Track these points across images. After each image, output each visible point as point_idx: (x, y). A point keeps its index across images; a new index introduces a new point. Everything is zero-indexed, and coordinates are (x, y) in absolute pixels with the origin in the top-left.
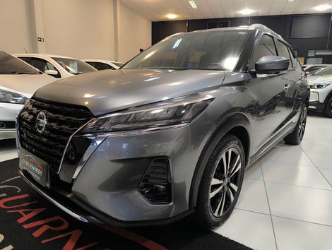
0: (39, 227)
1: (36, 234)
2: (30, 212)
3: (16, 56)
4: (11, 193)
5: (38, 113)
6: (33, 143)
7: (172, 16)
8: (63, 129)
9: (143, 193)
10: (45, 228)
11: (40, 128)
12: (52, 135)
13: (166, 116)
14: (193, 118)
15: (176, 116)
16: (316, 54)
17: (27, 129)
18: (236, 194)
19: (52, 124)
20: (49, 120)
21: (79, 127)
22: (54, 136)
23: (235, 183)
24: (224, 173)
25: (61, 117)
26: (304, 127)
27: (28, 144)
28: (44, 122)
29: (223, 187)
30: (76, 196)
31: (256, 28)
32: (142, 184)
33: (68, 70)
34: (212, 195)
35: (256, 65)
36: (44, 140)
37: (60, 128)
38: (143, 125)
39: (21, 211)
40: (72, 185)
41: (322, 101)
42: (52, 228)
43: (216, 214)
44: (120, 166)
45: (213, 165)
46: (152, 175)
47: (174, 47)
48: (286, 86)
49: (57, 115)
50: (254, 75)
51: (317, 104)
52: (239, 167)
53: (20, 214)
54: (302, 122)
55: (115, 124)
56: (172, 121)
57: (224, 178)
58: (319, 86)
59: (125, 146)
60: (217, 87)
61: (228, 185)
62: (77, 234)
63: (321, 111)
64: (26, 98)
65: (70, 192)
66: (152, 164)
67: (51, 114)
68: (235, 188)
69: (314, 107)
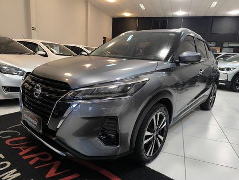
0: (33, 158)
1: (31, 163)
2: (27, 148)
3: (16, 40)
4: (14, 135)
5: (35, 85)
6: (31, 104)
7: (127, 14)
8: (51, 96)
9: (101, 139)
10: (37, 159)
11: (37, 94)
12: (44, 100)
13: (118, 91)
14: (135, 92)
15: (124, 91)
16: (229, 45)
17: (27, 95)
18: (162, 142)
19: (45, 93)
20: (43, 90)
21: (62, 96)
22: (46, 100)
23: (162, 135)
24: (154, 128)
25: (51, 89)
26: (215, 98)
27: (28, 104)
28: (39, 91)
29: (153, 137)
30: (58, 139)
31: (182, 31)
32: (100, 133)
33: (53, 52)
34: (145, 142)
35: (179, 57)
36: (39, 102)
37: (50, 96)
38: (103, 96)
39: (21, 148)
40: (56, 132)
41: (230, 80)
42: (41, 159)
43: (148, 154)
44: (87, 121)
45: (147, 123)
46: (107, 128)
47: (128, 40)
48: (201, 70)
49: (48, 87)
50: (178, 64)
51: (226, 81)
52: (165, 124)
53: (20, 149)
54: (213, 94)
55: (85, 94)
56: (121, 94)
57: (154, 132)
58: (228, 69)
59: (90, 108)
60: (152, 73)
61: (157, 136)
62: (57, 163)
63: (229, 87)
64: (24, 72)
65: (55, 136)
66: (108, 121)
67: (44, 86)
68: (162, 138)
69: (224, 84)
